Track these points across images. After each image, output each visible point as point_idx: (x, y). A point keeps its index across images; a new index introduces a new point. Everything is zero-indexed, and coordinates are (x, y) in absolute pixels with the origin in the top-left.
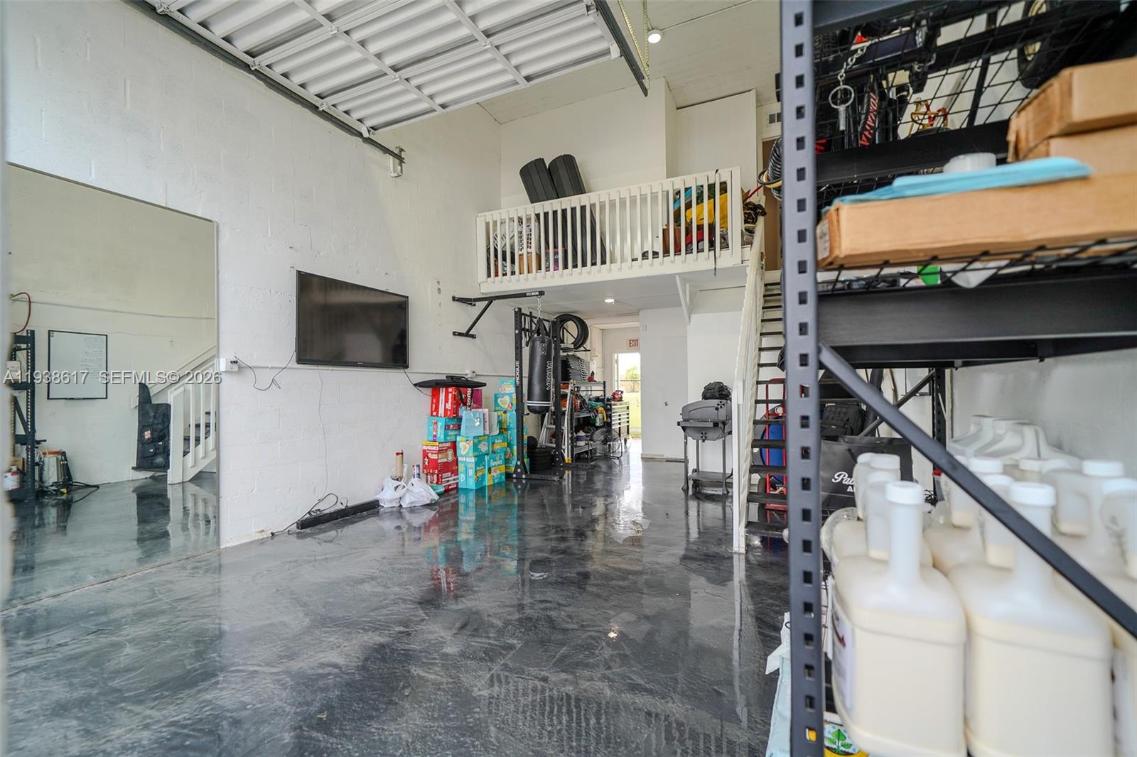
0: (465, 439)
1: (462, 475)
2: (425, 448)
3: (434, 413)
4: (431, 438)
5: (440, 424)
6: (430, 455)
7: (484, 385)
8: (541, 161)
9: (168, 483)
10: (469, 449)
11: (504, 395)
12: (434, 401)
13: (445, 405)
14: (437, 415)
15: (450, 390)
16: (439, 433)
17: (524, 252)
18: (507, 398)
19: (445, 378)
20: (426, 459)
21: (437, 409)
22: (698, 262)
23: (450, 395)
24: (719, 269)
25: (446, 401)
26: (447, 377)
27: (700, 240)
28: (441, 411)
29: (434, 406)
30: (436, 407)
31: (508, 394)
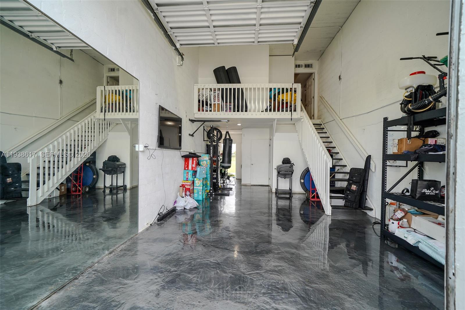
0: (198, 179)
1: (196, 194)
2: (183, 183)
3: (186, 169)
4: (185, 179)
5: (190, 173)
6: (186, 186)
7: (200, 156)
8: (224, 67)
9: (28, 205)
10: (201, 184)
11: (204, 160)
12: (186, 163)
13: (192, 165)
14: (188, 169)
15: (195, 159)
16: (189, 177)
17: (216, 102)
18: (205, 162)
19: (188, 154)
20: (184, 188)
21: (188, 167)
22: (286, 115)
23: (195, 161)
24: (293, 119)
25: (193, 163)
26: (189, 153)
27: (287, 107)
28: (190, 167)
29: (186, 166)
30: (187, 165)
31: (206, 160)
